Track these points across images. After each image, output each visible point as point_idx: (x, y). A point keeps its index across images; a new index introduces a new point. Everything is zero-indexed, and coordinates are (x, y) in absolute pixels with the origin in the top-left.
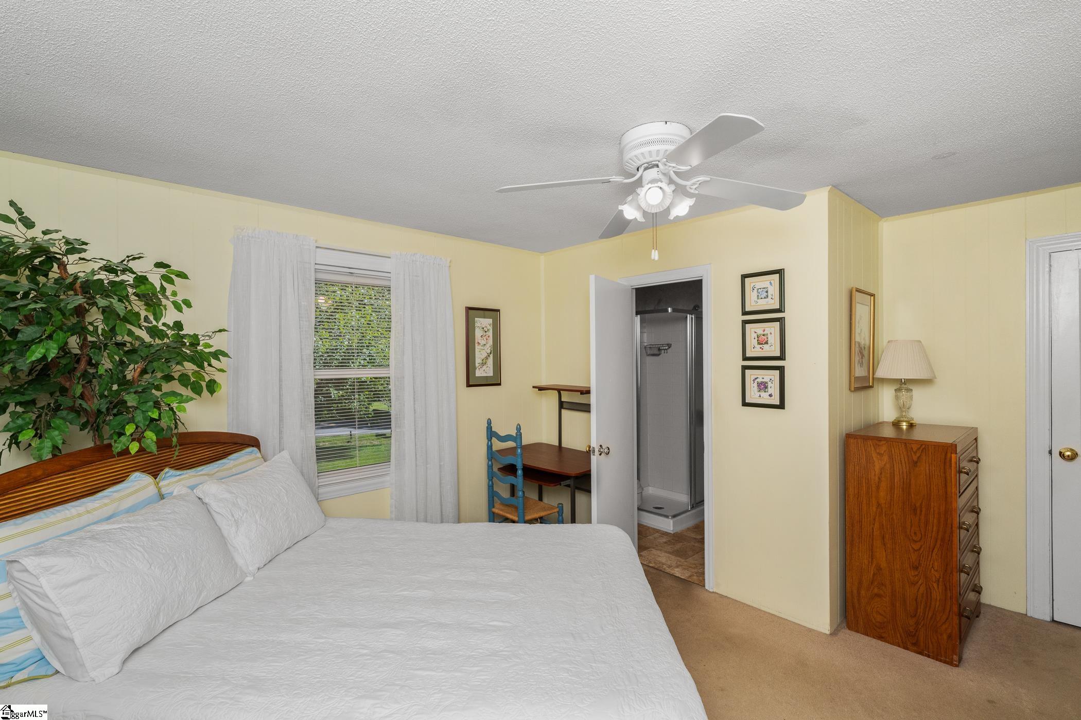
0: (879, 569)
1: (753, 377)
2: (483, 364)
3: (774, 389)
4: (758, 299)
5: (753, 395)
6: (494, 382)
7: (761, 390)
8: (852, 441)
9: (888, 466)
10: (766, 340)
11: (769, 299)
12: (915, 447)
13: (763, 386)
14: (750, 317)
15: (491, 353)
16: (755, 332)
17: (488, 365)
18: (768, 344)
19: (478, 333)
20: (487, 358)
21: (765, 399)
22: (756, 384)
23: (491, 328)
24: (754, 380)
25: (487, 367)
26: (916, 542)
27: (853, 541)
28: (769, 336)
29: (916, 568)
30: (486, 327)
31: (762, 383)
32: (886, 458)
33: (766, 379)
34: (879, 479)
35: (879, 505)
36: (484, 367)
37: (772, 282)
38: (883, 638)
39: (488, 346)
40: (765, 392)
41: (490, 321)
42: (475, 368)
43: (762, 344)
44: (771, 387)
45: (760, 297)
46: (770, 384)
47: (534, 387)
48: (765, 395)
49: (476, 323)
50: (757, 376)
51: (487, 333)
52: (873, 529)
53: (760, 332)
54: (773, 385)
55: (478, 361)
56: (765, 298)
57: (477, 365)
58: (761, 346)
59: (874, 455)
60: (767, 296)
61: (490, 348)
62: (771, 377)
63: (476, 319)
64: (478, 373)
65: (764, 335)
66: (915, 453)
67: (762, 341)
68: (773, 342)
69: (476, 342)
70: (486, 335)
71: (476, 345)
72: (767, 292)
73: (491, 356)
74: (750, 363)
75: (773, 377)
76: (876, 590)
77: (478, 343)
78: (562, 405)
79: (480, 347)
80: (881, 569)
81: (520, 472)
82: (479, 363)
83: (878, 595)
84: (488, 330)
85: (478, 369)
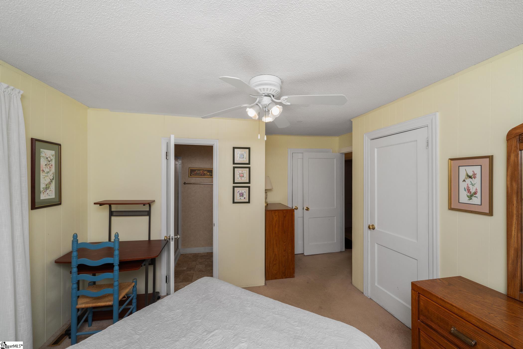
0: (275, 255)
1: (238, 191)
2: (47, 188)
3: (246, 195)
4: (240, 158)
5: (237, 199)
6: (57, 202)
7: (241, 196)
8: (268, 212)
9: (278, 219)
10: (243, 175)
11: (244, 159)
12: (285, 211)
13: (241, 195)
14: (236, 166)
15: (53, 179)
16: (239, 172)
17: (51, 189)
18: (244, 177)
19: (43, 162)
20: (50, 183)
21: (242, 200)
22: (239, 194)
23: (53, 158)
24: (238, 192)
25: (50, 191)
26: (285, 242)
27: (268, 248)
28: (244, 174)
29: (285, 251)
30: (50, 157)
31: (241, 193)
32: (277, 216)
33: (243, 192)
34: (275, 224)
35: (275, 233)
36: (48, 191)
37: (246, 152)
38: (276, 278)
39: (51, 173)
40: (242, 197)
41: (53, 152)
42: (40, 192)
43: (241, 177)
44: (245, 195)
45: (241, 158)
46: (244, 194)
47: (95, 204)
48: (242, 198)
49: (41, 154)
50: (239, 191)
51: (50, 162)
52: (274, 242)
53: (241, 172)
54: (245, 194)
55: (42, 186)
56: (243, 158)
57: (42, 189)
58: (241, 178)
59: (274, 216)
60: (244, 157)
61: (52, 175)
62: (244, 191)
63: (41, 149)
64: (43, 197)
65: (242, 173)
66: (285, 213)
67: (242, 176)
68: (246, 176)
69: (41, 169)
70: (49, 164)
71: (41, 172)
72: (243, 156)
73: (54, 181)
74: (236, 185)
75: (246, 190)
76: (274, 263)
77: (43, 171)
78: (112, 214)
79: (44, 174)
80: (276, 255)
81: (116, 268)
82: (43, 188)
83: (275, 264)
84: (51, 160)
85: (42, 193)
